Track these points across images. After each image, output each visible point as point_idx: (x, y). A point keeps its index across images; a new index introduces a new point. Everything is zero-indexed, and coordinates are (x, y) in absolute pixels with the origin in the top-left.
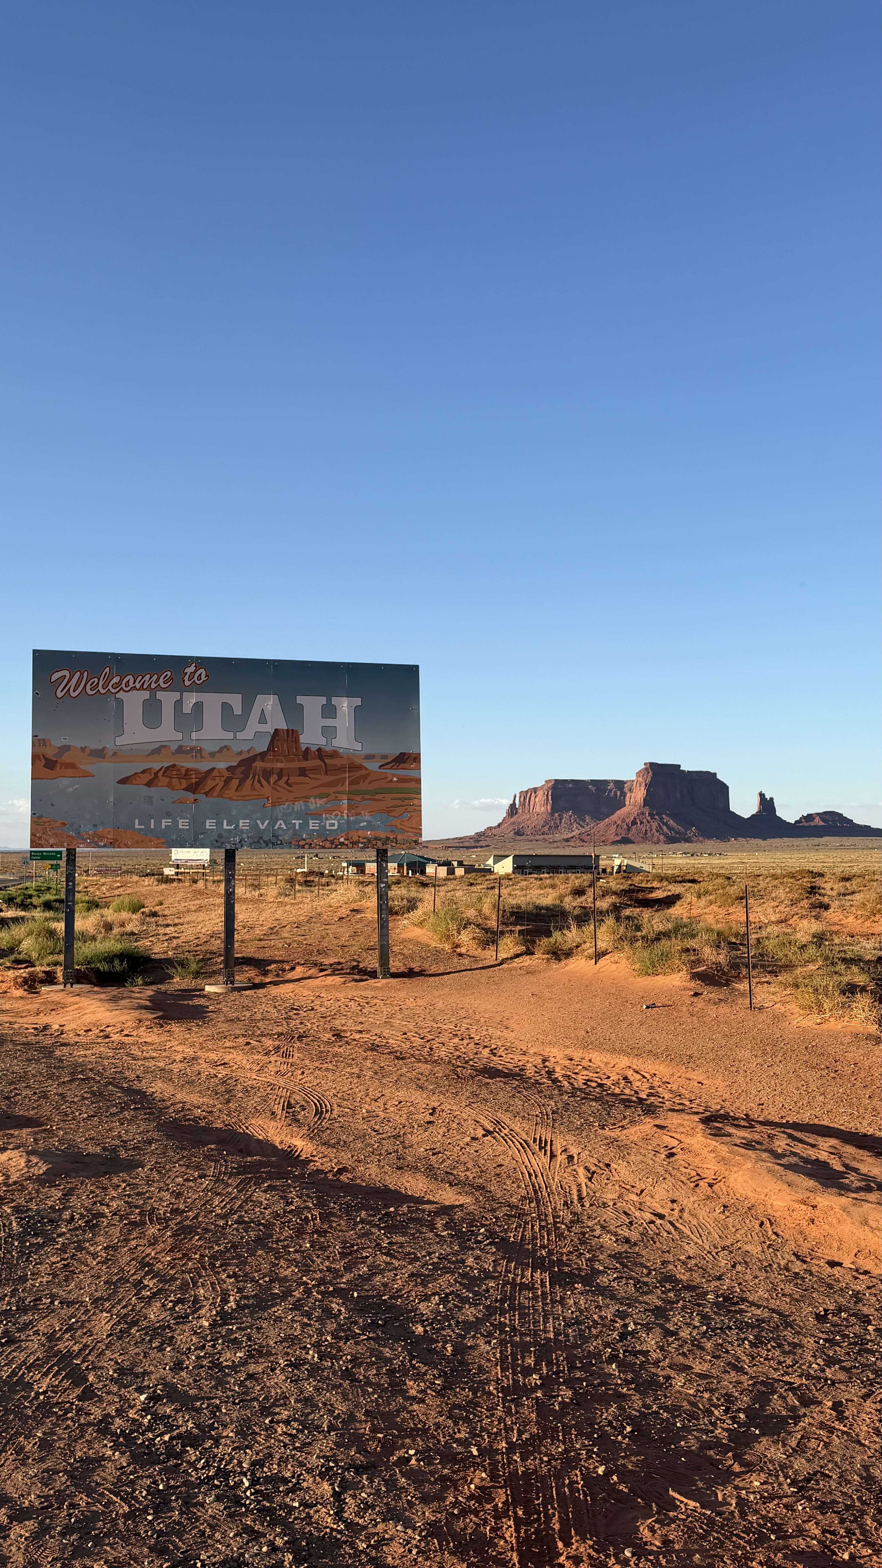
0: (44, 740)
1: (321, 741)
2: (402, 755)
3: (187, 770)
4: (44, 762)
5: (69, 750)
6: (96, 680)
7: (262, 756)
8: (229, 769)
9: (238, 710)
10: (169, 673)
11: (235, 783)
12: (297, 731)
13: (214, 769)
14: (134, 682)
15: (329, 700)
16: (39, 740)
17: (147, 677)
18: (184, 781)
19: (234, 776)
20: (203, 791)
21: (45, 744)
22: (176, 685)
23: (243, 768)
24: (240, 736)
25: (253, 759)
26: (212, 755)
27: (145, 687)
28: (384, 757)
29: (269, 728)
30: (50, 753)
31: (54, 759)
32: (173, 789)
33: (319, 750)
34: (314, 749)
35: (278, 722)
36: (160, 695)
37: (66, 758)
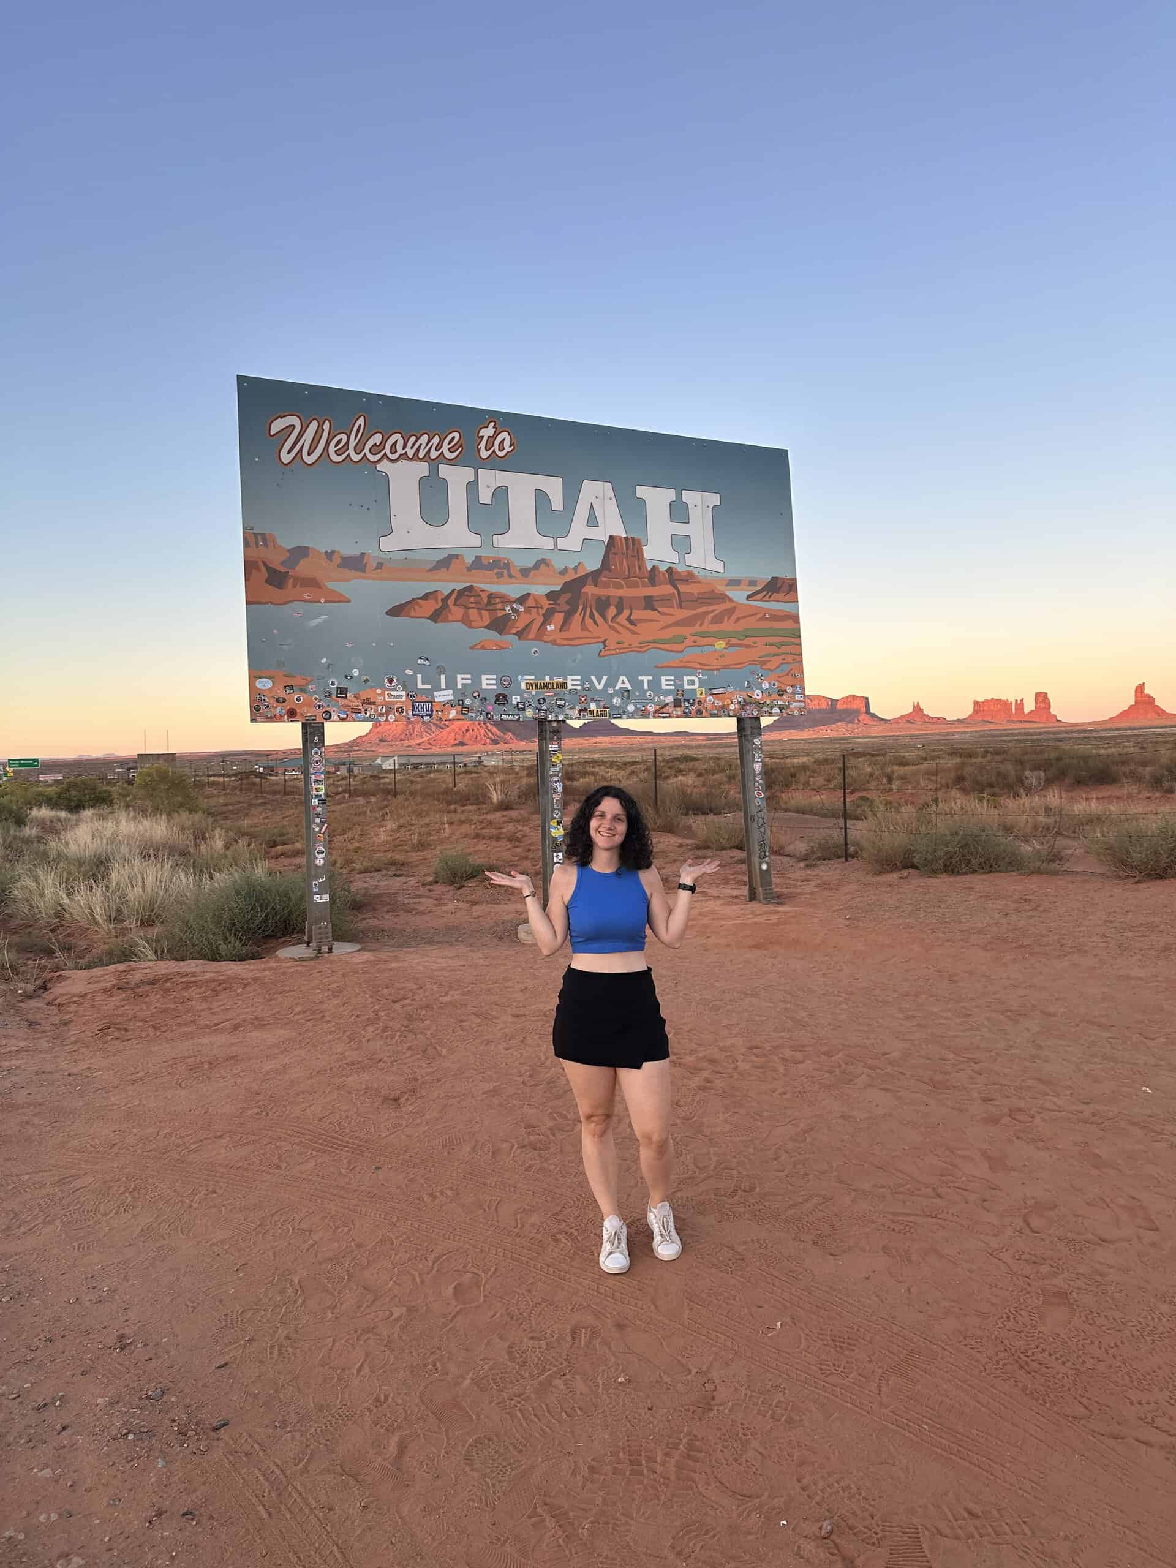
0: (264, 537)
1: (672, 557)
2: (775, 579)
3: (491, 596)
4: (265, 574)
5: (306, 556)
6: (344, 437)
7: (595, 575)
8: (551, 596)
9: (557, 504)
10: (456, 435)
11: (559, 617)
12: (639, 541)
13: (528, 595)
14: (404, 448)
15: (679, 495)
16: (255, 535)
17: (425, 438)
18: (485, 613)
19: (557, 607)
20: (514, 631)
21: (266, 544)
22: (467, 455)
23: (568, 595)
24: (562, 544)
25: (582, 581)
26: (525, 572)
27: (421, 455)
28: (752, 583)
29: (602, 535)
30: (276, 560)
31: (282, 569)
32: (471, 627)
33: (670, 570)
34: (663, 568)
35: (613, 525)
36: (444, 470)
37: (303, 568)
